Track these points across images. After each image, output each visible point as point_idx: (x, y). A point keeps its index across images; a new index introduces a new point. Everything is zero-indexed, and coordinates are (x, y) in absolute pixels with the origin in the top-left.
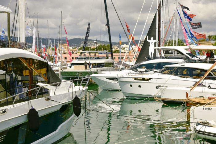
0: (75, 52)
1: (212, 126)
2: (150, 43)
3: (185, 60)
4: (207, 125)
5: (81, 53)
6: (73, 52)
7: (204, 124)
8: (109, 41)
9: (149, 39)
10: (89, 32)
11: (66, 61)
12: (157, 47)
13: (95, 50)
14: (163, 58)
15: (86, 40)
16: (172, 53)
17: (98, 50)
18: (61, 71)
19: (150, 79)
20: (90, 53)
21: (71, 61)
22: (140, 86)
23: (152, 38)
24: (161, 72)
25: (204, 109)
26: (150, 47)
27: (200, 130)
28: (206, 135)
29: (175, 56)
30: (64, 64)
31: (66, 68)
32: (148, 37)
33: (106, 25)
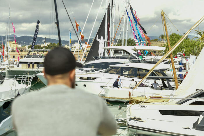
0: (24, 50)
1: (143, 122)
2: (100, 43)
3: (130, 60)
4: (138, 120)
5: (30, 52)
6: (22, 50)
7: (136, 119)
8: (58, 39)
9: (98, 39)
10: (38, 31)
11: (14, 59)
12: (106, 47)
13: (44, 48)
14: (110, 58)
15: (35, 38)
16: (121, 53)
17: (46, 49)
18: (8, 70)
19: (95, 78)
20: (38, 51)
21: (19, 59)
22: (85, 86)
23: (102, 38)
24: (107, 72)
25: (140, 107)
26: (99, 47)
27: (132, 125)
28: (137, 129)
29: (124, 56)
30: (11, 62)
31: (13, 67)
32: (97, 36)
33: (56, 23)
